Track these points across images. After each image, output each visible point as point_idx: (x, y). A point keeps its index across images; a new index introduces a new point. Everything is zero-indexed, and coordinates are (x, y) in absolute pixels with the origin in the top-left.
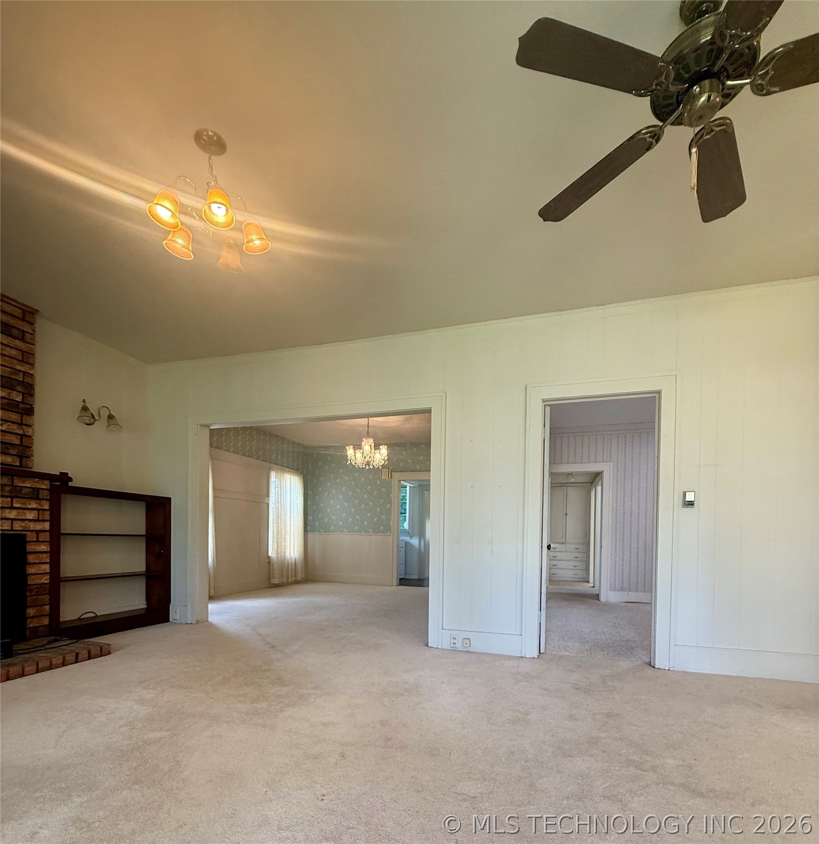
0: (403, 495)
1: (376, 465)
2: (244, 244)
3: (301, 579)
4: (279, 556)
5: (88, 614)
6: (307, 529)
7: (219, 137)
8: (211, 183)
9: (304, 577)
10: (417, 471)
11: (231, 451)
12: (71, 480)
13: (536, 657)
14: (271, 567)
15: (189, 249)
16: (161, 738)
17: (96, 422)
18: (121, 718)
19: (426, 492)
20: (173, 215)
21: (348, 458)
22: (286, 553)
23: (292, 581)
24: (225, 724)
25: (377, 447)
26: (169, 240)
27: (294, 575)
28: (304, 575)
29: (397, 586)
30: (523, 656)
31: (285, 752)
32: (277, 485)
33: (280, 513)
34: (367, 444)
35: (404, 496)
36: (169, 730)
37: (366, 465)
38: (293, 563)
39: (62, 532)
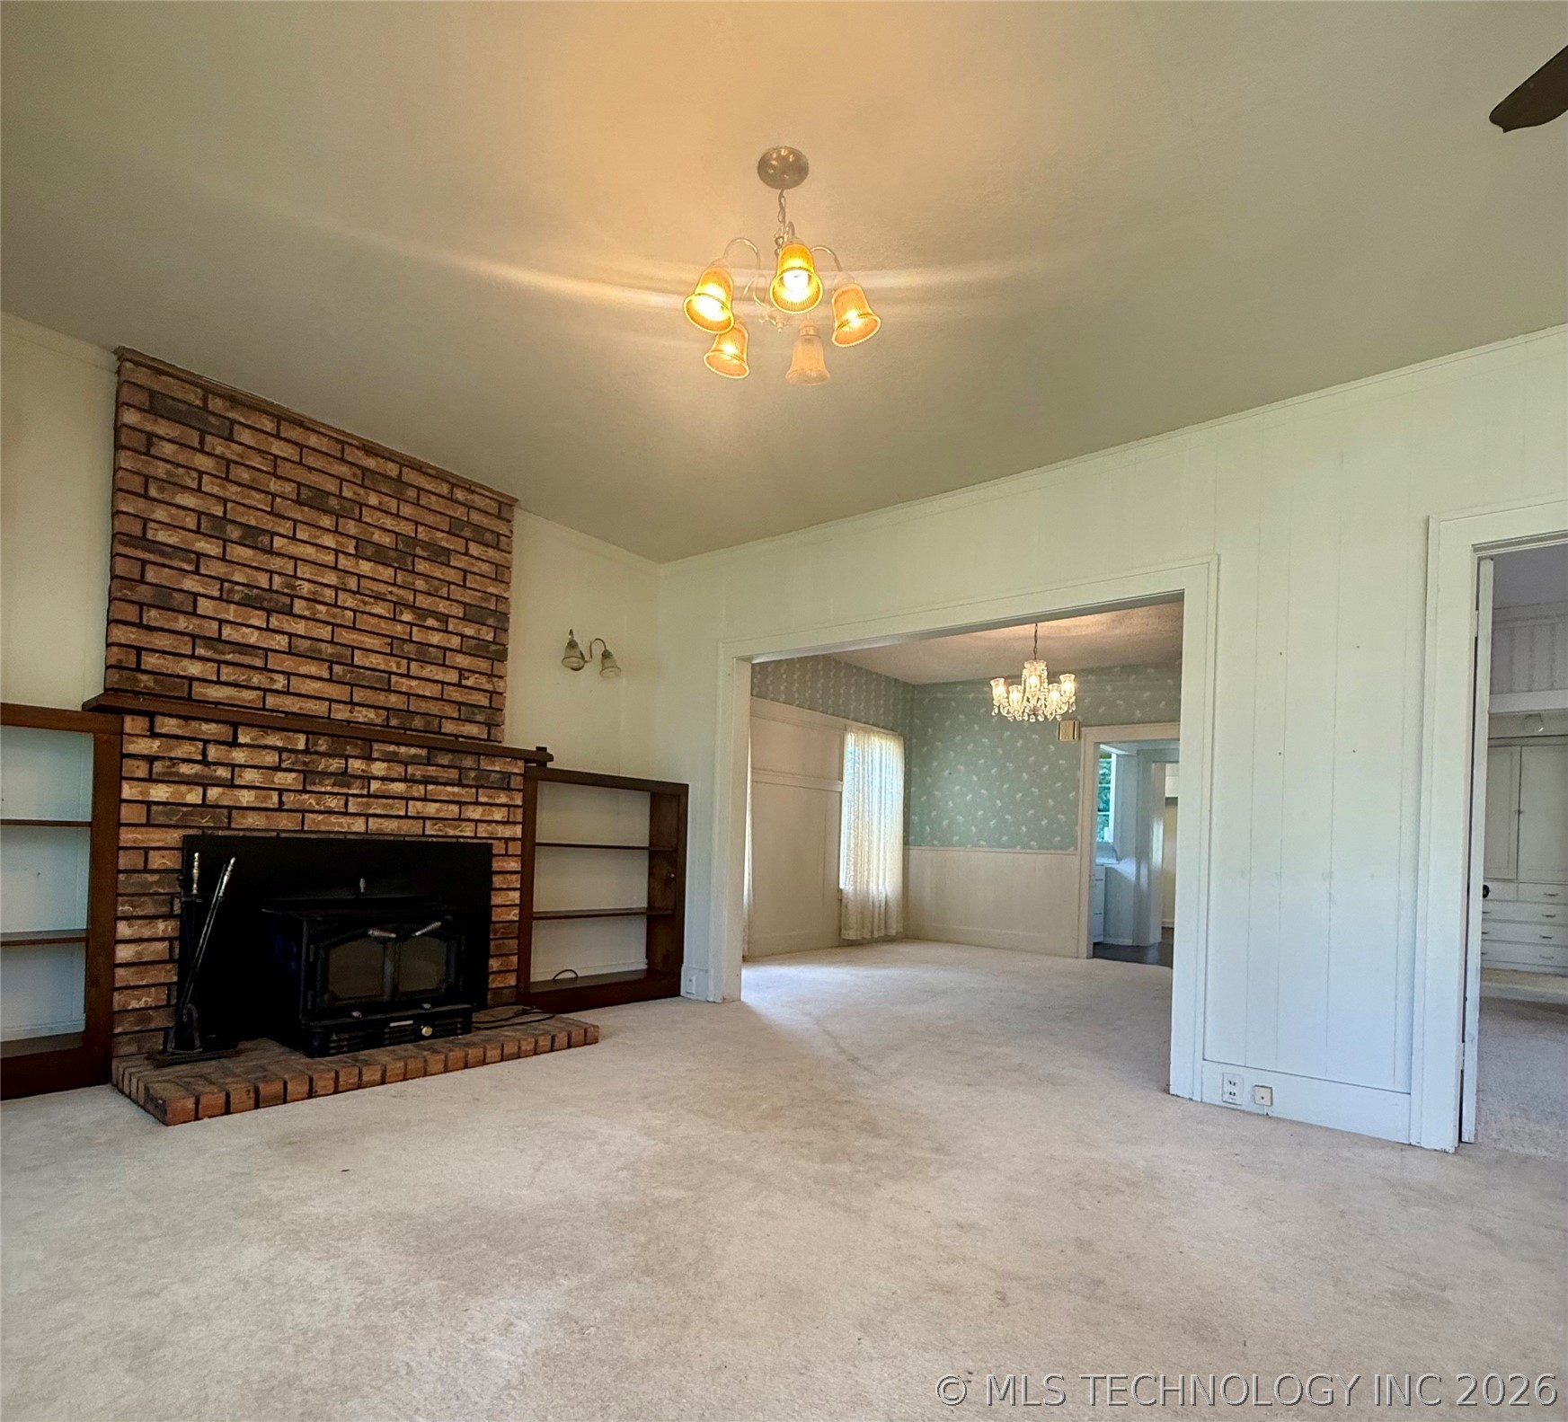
0: (1101, 772)
1: (1052, 714)
2: (833, 331)
3: (897, 933)
4: (858, 888)
5: (566, 973)
6: (908, 840)
7: (798, 155)
8: (783, 238)
9: (901, 930)
10: (1137, 723)
11: (781, 700)
12: (551, 758)
13: (1452, 1150)
14: (843, 908)
15: (742, 360)
16: (679, 1200)
17: (587, 665)
18: (620, 1155)
19: (1153, 765)
20: (724, 306)
21: (994, 702)
22: (871, 884)
23: (879, 937)
24: (779, 1193)
25: (1053, 677)
26: (713, 351)
27: (883, 925)
28: (901, 925)
29: (1088, 958)
30: (1414, 1143)
31: (889, 1268)
32: (857, 758)
33: (861, 811)
34: (1033, 674)
35: (1104, 774)
36: (689, 1189)
37: (1029, 715)
38: (883, 904)
39: (537, 841)
